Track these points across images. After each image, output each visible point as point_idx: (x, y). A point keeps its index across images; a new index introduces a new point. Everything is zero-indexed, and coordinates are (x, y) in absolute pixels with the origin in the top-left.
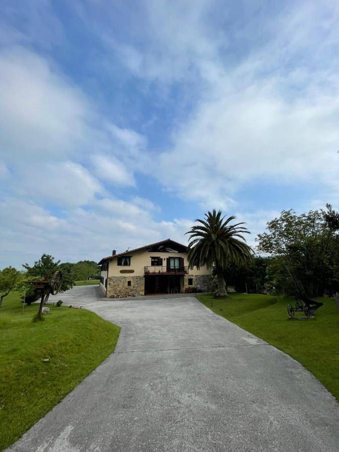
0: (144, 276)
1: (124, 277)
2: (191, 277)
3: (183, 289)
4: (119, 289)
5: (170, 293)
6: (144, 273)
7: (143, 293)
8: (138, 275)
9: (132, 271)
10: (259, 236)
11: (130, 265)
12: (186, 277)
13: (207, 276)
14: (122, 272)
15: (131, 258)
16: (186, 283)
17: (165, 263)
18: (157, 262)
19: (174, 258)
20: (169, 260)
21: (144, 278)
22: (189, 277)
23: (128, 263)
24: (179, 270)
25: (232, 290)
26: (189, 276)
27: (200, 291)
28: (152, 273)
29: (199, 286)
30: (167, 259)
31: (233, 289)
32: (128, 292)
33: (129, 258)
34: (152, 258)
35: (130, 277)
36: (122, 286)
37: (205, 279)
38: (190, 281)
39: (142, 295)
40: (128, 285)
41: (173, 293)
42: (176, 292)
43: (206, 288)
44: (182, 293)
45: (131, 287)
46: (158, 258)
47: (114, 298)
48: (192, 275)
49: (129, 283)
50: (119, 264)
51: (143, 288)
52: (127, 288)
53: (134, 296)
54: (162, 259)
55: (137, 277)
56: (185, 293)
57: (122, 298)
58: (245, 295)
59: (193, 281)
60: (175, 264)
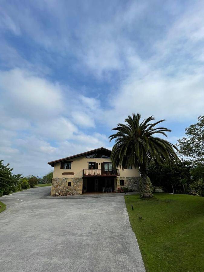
0: (82, 178)
1: (66, 178)
2: (123, 179)
3: (116, 189)
4: (60, 188)
5: (105, 192)
6: (82, 175)
7: (81, 192)
8: (77, 177)
9: (72, 174)
10: (179, 141)
11: (71, 169)
12: (118, 179)
13: (137, 178)
14: (64, 174)
15: (72, 163)
16: (119, 184)
17: (100, 167)
18: (93, 166)
19: (108, 163)
20: (103, 164)
21: (82, 179)
22: (121, 179)
23: (70, 167)
24: (112, 173)
25: (159, 190)
26: (121, 177)
27: (131, 191)
28: (88, 175)
29: (130, 187)
30: (102, 163)
31: (161, 190)
32: (69, 191)
33: (71, 162)
34: (90, 163)
35: (70, 178)
36: (63, 186)
37: (135, 180)
38: (122, 182)
39: (80, 194)
40: (69, 185)
41: (107, 192)
42: (110, 192)
43: (136, 188)
44: (115, 192)
45: (72, 187)
46: (94, 163)
47: (55, 196)
48: (124, 177)
49: (70, 184)
50: (62, 168)
51: (81, 188)
52: (68, 188)
53: (73, 195)
54: (98, 163)
55: (76, 179)
56: (118, 192)
57: (63, 197)
58: (172, 196)
59: (125, 182)
60: (109, 168)
